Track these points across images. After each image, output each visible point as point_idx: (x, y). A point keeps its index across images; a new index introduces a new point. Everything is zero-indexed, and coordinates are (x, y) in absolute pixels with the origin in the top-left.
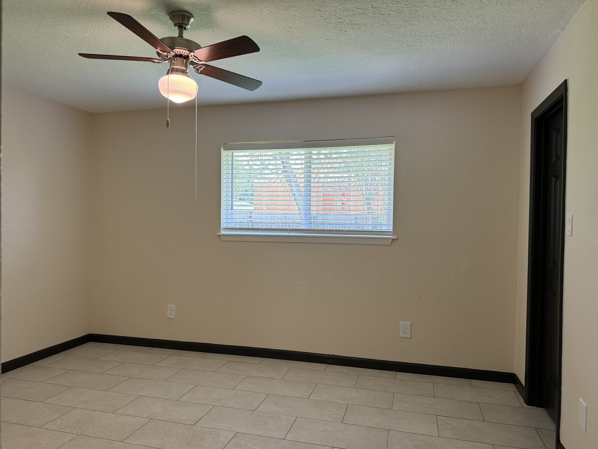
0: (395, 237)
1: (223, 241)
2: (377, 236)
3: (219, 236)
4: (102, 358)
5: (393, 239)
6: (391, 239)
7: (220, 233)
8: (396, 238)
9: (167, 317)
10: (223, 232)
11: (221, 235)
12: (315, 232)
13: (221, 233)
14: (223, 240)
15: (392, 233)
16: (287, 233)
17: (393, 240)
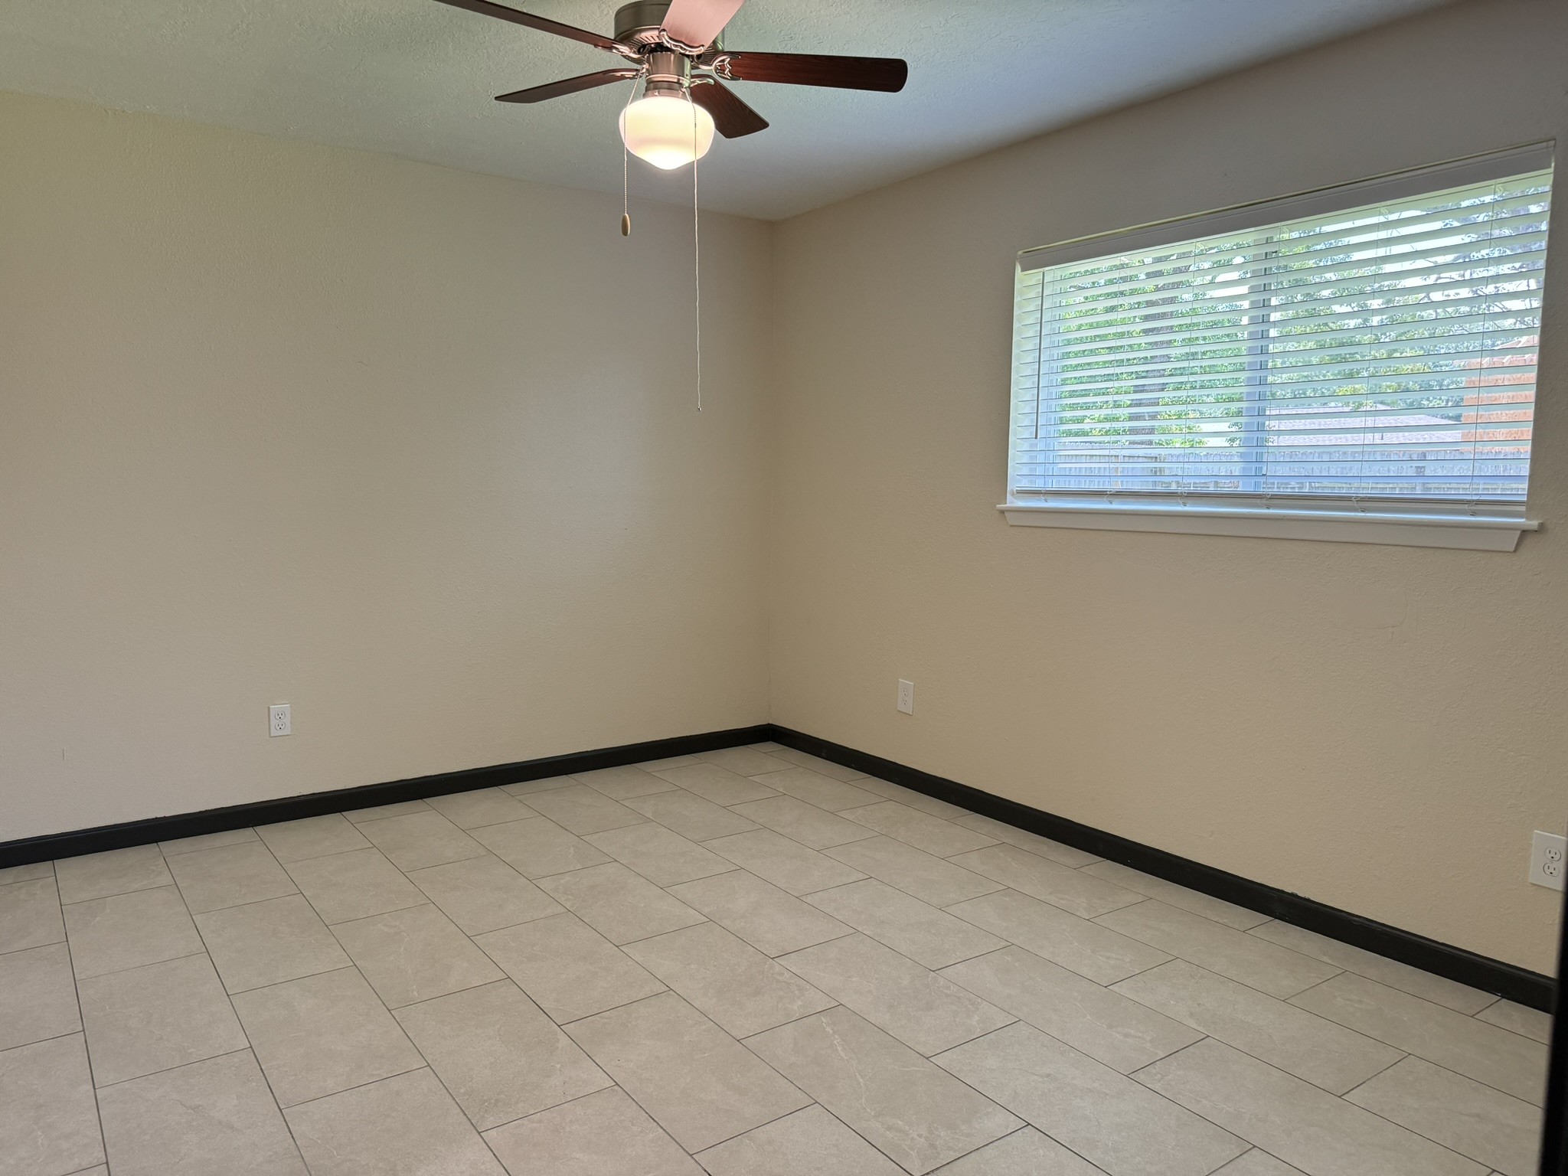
0: (1534, 524)
1: (1011, 526)
2: (1472, 519)
3: (1002, 512)
4: (755, 779)
5: (1526, 528)
6: (1517, 529)
7: (1005, 501)
8: (1536, 528)
9: (898, 709)
10: (1014, 502)
11: (1007, 511)
12: (1258, 501)
13: (1008, 505)
14: (1010, 524)
15: (1523, 509)
16: (1179, 504)
17: (1525, 533)
